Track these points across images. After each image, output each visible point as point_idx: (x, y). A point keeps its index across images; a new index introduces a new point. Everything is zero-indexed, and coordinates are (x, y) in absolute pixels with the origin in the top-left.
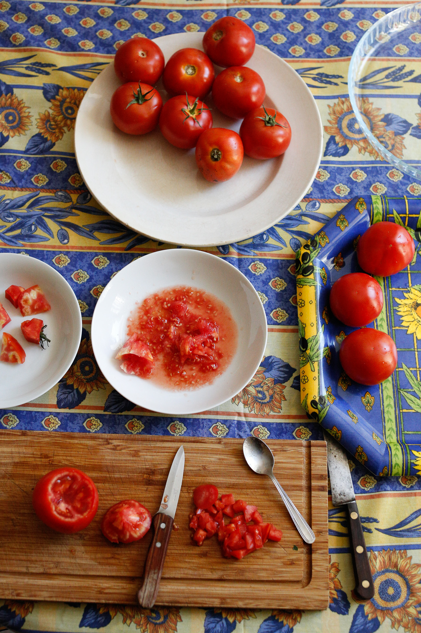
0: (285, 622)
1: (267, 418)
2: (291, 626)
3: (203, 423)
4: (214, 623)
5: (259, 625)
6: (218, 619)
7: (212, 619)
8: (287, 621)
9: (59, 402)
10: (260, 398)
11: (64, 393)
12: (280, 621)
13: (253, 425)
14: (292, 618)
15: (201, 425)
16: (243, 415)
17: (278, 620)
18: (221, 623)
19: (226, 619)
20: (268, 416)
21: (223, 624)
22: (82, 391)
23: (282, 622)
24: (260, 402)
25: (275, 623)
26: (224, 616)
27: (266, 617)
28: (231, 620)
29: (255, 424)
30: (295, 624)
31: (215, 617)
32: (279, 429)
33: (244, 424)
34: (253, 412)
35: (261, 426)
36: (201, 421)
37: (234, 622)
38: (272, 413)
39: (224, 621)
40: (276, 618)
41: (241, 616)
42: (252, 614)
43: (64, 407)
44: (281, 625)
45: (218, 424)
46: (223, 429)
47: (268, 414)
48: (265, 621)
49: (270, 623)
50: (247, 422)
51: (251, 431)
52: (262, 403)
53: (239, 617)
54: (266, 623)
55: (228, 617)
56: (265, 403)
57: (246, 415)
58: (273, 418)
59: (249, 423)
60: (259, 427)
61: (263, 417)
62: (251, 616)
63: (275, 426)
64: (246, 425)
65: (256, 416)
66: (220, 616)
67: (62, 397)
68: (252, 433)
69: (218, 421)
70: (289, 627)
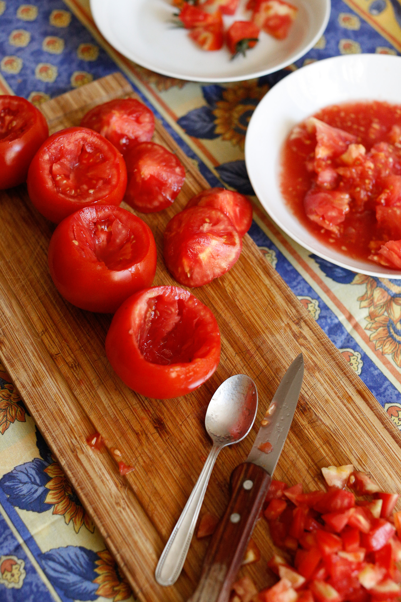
0: (99, 579)
1: (377, 355)
2: (100, 592)
3: (299, 283)
4: (30, 478)
5: (69, 543)
6: (38, 481)
7: (33, 472)
8: (104, 581)
9: (184, 118)
10: (394, 329)
11: (199, 116)
12: (97, 570)
13: (352, 344)
14: (113, 587)
15: (295, 283)
16: (354, 322)
17: (97, 566)
18: (36, 487)
19: (46, 491)
20: (381, 355)
21: (36, 491)
22: (218, 130)
23: (97, 575)
24: (390, 332)
25: (88, 564)
26: (49, 485)
27: (88, 547)
28: (49, 499)
29: (355, 347)
30: (107, 596)
31: (37, 474)
32: (375, 382)
33: (343, 332)
34: (368, 333)
35: (360, 357)
36: (299, 278)
37: (49, 506)
38: (389, 357)
39: (41, 490)
40: (97, 563)
41: (65, 510)
42: (78, 523)
43: (183, 127)
44: (90, 576)
45: (314, 301)
46: (312, 313)
47: (383, 354)
48: (82, 549)
49: (83, 558)
50: (348, 335)
51: (342, 348)
52: (392, 336)
53: (60, 507)
54: (79, 553)
55: (51, 492)
56: (394, 339)
57: (356, 327)
58: (384, 363)
59: (349, 339)
60: (356, 354)
61: (374, 349)
62: (74, 522)
63: (376, 373)
64: (343, 337)
65: (367, 340)
66: (45, 479)
67: (194, 118)
68: (341, 351)
69: (318, 298)
70: (96, 590)
